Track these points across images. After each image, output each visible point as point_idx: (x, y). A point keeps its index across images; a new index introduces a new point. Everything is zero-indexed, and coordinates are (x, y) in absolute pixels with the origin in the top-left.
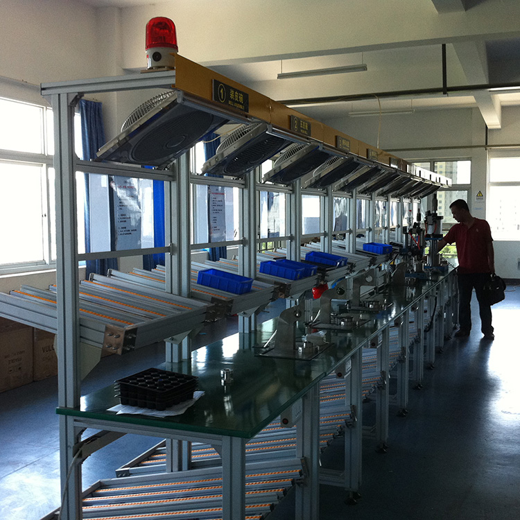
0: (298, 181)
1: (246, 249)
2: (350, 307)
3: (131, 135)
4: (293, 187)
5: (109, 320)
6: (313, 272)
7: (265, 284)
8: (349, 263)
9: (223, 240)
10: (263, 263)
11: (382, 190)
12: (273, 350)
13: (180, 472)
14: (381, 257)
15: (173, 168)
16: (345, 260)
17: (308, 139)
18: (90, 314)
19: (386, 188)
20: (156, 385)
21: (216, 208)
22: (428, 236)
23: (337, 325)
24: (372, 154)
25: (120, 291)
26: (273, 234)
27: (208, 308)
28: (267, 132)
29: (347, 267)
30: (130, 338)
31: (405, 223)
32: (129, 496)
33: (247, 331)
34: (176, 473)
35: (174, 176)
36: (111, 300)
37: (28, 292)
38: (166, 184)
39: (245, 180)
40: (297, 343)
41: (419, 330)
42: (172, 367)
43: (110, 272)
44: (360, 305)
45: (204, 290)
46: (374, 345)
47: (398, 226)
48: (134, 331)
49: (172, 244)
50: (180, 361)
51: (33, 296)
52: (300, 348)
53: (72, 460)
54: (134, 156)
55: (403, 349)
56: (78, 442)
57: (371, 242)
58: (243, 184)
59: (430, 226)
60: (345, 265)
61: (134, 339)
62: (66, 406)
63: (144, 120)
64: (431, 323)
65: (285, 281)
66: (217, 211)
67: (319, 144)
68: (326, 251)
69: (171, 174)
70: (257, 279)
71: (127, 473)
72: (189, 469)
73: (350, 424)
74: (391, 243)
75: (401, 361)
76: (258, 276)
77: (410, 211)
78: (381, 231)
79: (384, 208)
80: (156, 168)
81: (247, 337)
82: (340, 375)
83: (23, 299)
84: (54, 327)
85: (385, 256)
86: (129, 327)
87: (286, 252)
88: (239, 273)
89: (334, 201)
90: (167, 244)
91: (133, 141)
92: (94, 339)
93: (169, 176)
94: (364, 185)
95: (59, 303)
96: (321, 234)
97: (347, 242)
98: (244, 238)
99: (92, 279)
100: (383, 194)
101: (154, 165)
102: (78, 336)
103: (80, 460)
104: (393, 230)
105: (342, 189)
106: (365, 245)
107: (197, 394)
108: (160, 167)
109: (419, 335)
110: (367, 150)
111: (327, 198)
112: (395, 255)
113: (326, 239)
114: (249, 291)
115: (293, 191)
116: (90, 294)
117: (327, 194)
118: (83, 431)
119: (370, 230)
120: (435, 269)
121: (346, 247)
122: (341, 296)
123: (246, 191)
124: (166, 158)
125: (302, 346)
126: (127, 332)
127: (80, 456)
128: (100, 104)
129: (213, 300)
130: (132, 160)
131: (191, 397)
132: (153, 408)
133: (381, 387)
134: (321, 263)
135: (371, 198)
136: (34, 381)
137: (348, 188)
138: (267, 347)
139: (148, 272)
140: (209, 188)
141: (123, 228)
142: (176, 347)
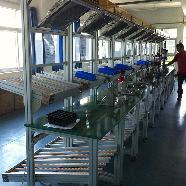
0: (114, 36)
1: (94, 63)
2: (134, 86)
3: (51, 16)
4: (112, 38)
5: (44, 91)
6: (119, 72)
7: (101, 77)
8: (132, 69)
9: (85, 60)
10: (100, 69)
11: (145, 40)
12: (105, 103)
13: (70, 148)
14: (144, 66)
15: (67, 31)
16: (131, 67)
17: (120, 17)
18: (36, 88)
19: (146, 39)
20: (62, 117)
21: (83, 47)
22: (162, 58)
23: (129, 93)
24: (144, 24)
25: (46, 80)
26: (104, 57)
27: (81, 86)
28: (105, 14)
29: (132, 70)
30: (52, 98)
31: (152, 53)
32: (51, 156)
33: (93, 95)
34: (68, 148)
35: (67, 34)
36: (43, 83)
37: (13, 80)
38: (64, 37)
39: (94, 35)
40: (114, 100)
41: (159, 95)
42: (66, 108)
43: (42, 72)
44: (137, 85)
45: (78, 79)
46: (143, 101)
47: (150, 54)
48: (53, 96)
49: (66, 61)
50: (69, 107)
51: (15, 81)
52: (116, 102)
53: (31, 144)
54: (52, 25)
55: (153, 102)
56: (33, 137)
57: (140, 60)
58: (93, 37)
59: (163, 54)
60: (131, 69)
61: (53, 99)
62: (28, 124)
63: (57, 9)
64: (163, 92)
65: (109, 76)
66: (83, 48)
67: (124, 20)
68: (123, 64)
69: (66, 33)
70: (98, 75)
71: (50, 147)
72: (73, 147)
73: (134, 132)
74: (147, 61)
75: (152, 107)
76: (98, 74)
77: (154, 48)
78: (143, 56)
79: (145, 47)
80: (60, 30)
81: (93, 97)
82: (131, 113)
83: (11, 83)
84: (23, 93)
85: (145, 66)
86: (51, 94)
87: (108, 64)
88: (91, 73)
89: (127, 44)
90: (64, 61)
91: (52, 19)
92: (38, 99)
93: (65, 34)
94: (138, 38)
95: (25, 84)
96: (121, 57)
97: (131, 60)
98: (93, 59)
99: (36, 75)
100: (145, 41)
101: (60, 29)
102: (32, 97)
103: (34, 144)
104: (148, 55)
105: (130, 39)
106: (137, 61)
107: (78, 120)
108: (62, 30)
109: (159, 96)
110: (142, 23)
111: (124, 43)
112: (149, 65)
113: (123, 59)
114: (95, 80)
115: (112, 40)
116: (35, 80)
117: (124, 41)
118: (35, 133)
119: (140, 55)
120: (164, 71)
121: (131, 62)
122: (131, 82)
123: (94, 40)
124: (64, 26)
125: (117, 101)
126: (51, 96)
127: (34, 142)
128: (36, 8)
129: (82, 83)
130: (52, 27)
131: (75, 121)
132: (61, 125)
133: (145, 117)
134: (122, 69)
135: (141, 43)
136: (15, 110)
137: (132, 39)
138: (102, 101)
139: (56, 72)
140: (80, 39)
141: (48, 55)
142: (68, 101)
